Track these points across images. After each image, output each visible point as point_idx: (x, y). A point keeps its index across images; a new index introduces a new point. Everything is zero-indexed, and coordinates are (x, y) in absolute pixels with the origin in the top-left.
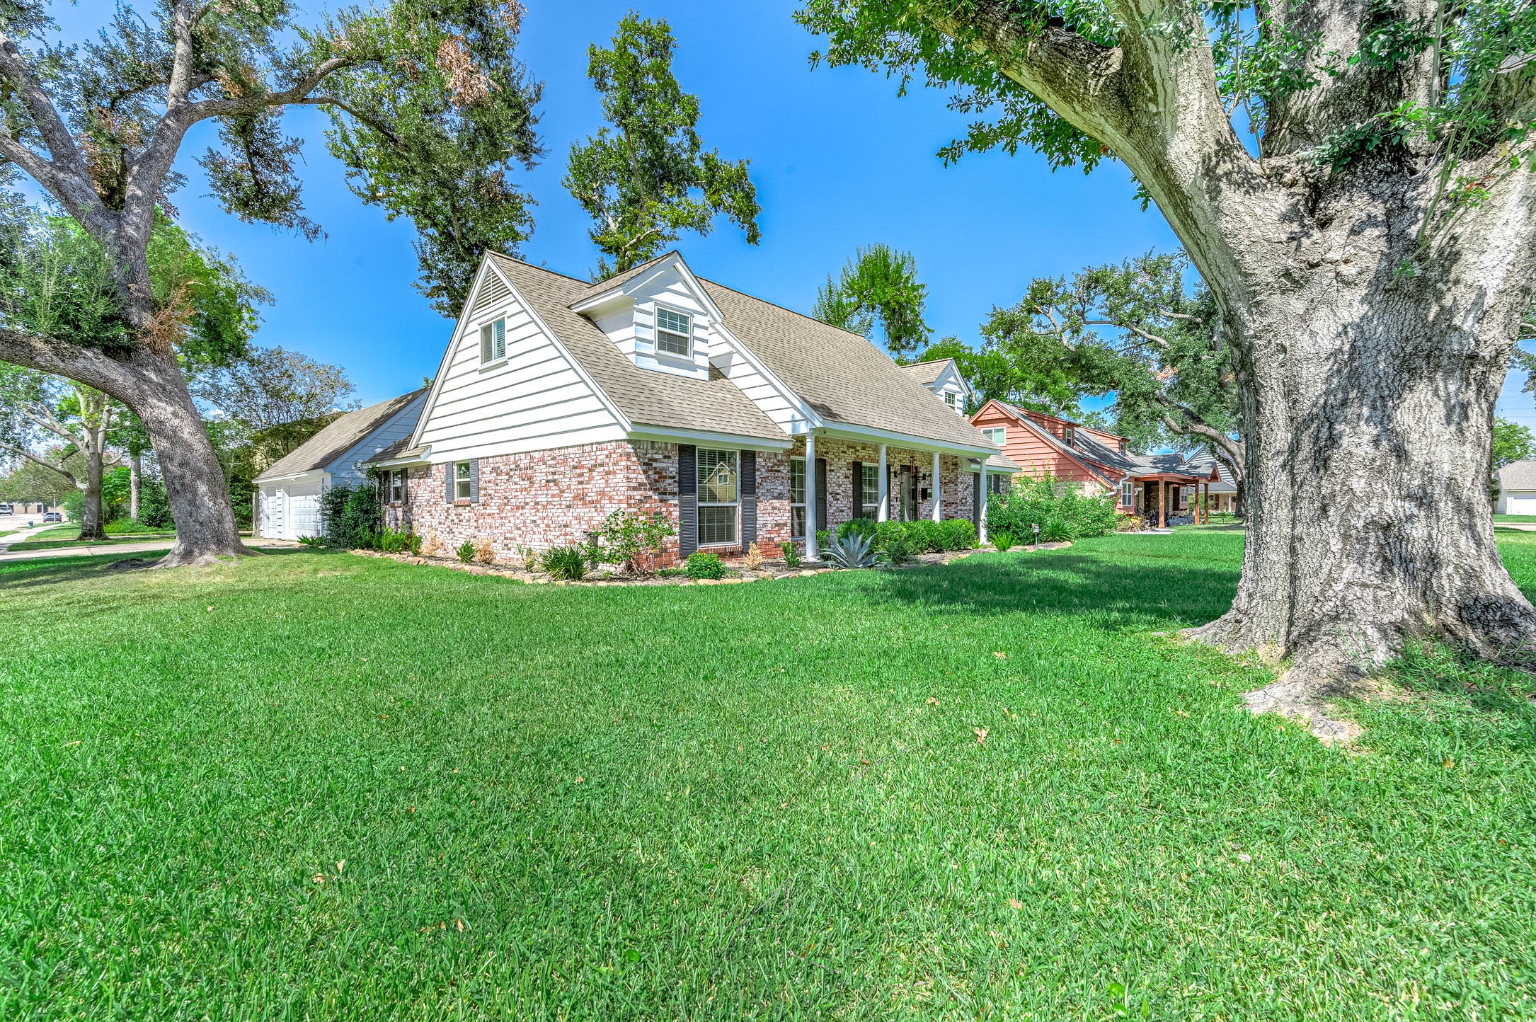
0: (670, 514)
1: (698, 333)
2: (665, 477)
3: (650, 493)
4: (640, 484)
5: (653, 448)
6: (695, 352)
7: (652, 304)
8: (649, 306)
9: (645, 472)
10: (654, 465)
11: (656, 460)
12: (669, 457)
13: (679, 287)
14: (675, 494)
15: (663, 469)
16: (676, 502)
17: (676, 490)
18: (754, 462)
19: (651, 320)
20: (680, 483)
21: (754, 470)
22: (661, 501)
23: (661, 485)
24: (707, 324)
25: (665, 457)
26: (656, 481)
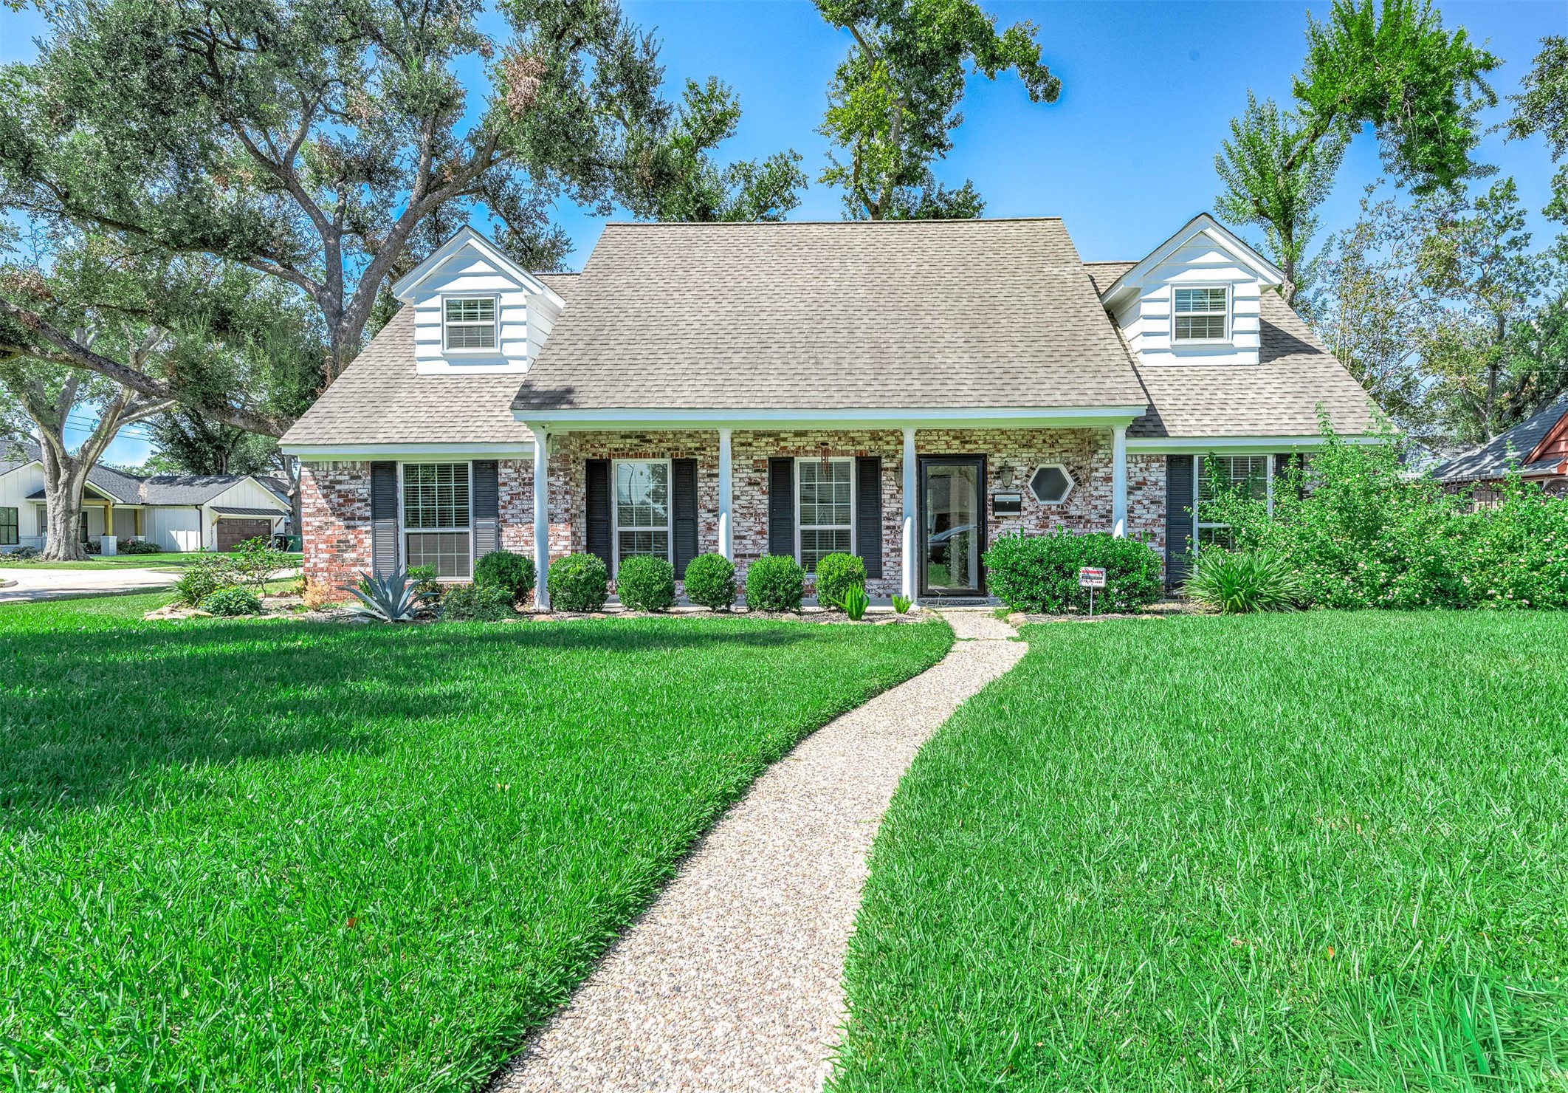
0: (361, 541)
1: (507, 315)
2: (353, 501)
3: (333, 519)
4: (319, 510)
5: (335, 468)
6: (503, 341)
7: (438, 298)
8: (436, 302)
9: (325, 496)
10: (338, 487)
11: (340, 482)
12: (359, 477)
13: (480, 267)
14: (366, 519)
15: (350, 491)
16: (369, 528)
17: (368, 514)
18: (496, 474)
19: (436, 317)
20: (374, 506)
21: (496, 485)
22: (348, 527)
23: (347, 510)
24: (524, 302)
25: (353, 478)
26: (340, 505)
